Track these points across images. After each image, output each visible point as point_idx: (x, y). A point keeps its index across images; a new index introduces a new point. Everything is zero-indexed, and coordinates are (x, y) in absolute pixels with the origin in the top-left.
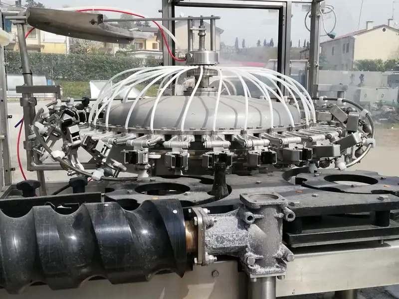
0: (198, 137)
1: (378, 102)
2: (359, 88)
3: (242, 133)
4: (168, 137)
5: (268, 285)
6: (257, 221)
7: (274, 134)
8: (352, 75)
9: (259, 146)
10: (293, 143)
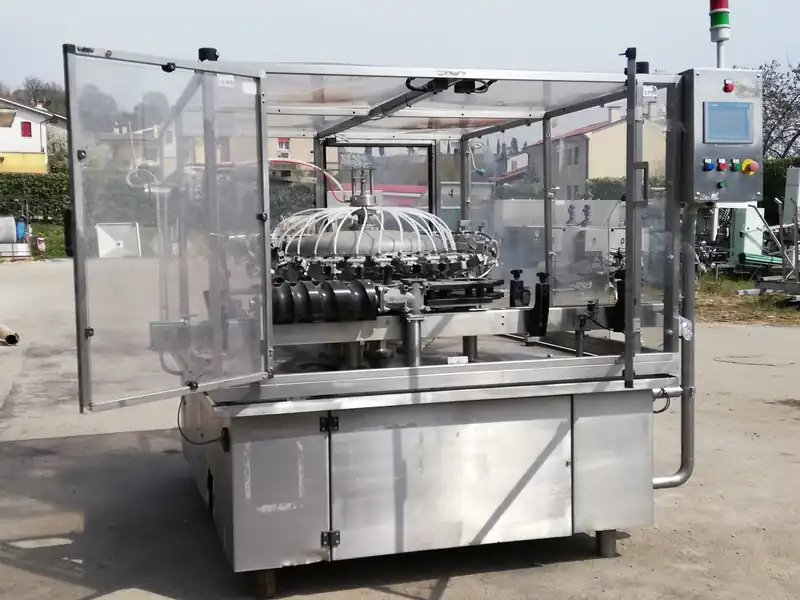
0: (368, 258)
1: (615, 251)
2: (583, 229)
3: (399, 254)
4: (346, 258)
5: (417, 324)
6: (410, 291)
7: (421, 255)
8: (571, 208)
9: (412, 261)
10: (434, 259)
